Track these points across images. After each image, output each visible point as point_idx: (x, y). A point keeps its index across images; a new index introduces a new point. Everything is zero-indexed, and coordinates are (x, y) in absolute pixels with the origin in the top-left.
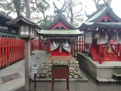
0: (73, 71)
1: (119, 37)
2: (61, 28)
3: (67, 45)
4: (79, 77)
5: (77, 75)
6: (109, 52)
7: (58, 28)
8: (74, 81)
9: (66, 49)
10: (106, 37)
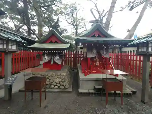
0: (60, 82)
1: (105, 51)
2: (55, 43)
3: (57, 58)
4: (65, 88)
5: (63, 86)
6: (97, 65)
7: (51, 42)
8: (58, 92)
9: (57, 62)
10: (94, 51)
